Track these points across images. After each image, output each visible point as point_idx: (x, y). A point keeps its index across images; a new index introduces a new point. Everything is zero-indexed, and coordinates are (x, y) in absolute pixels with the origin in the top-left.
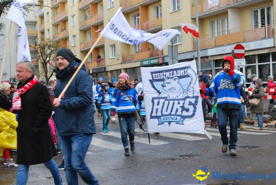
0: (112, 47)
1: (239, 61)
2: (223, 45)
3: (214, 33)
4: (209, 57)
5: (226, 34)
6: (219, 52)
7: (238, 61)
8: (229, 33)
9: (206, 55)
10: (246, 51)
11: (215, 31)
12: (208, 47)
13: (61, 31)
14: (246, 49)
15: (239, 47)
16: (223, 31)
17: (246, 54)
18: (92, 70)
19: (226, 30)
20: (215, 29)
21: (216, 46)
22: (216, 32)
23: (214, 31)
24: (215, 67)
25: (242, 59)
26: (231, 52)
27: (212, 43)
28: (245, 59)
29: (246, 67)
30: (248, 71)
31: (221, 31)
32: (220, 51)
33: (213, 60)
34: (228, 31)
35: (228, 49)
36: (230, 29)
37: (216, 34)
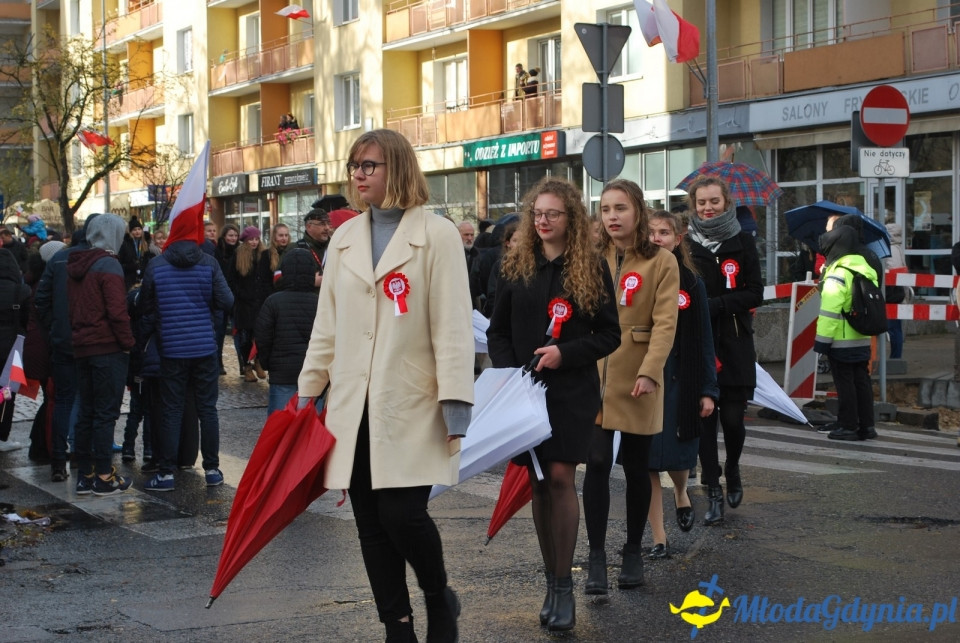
0: (347, 84)
1: (884, 159)
2: (814, 90)
3: (779, 34)
4: (757, 138)
5: (830, 43)
6: (799, 118)
7: (878, 157)
8: (841, 36)
9: (745, 131)
10: (912, 117)
11: (784, 29)
12: (754, 93)
13: (131, 9)
14: (914, 108)
15: (884, 97)
16: (818, 27)
17: (913, 130)
18: (260, 178)
19: (831, 23)
20: (784, 17)
21: (786, 93)
22: (788, 32)
23: (778, 27)
24: (781, 179)
25: (893, 150)
26: (848, 117)
27: (770, 76)
28: (906, 151)
29: (911, 182)
30: (916, 199)
31: (810, 28)
32: (802, 114)
33: (773, 151)
34: (841, 29)
35: (838, 106)
36: (845, 21)
37: (788, 42)
